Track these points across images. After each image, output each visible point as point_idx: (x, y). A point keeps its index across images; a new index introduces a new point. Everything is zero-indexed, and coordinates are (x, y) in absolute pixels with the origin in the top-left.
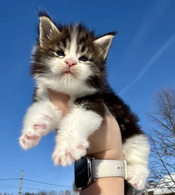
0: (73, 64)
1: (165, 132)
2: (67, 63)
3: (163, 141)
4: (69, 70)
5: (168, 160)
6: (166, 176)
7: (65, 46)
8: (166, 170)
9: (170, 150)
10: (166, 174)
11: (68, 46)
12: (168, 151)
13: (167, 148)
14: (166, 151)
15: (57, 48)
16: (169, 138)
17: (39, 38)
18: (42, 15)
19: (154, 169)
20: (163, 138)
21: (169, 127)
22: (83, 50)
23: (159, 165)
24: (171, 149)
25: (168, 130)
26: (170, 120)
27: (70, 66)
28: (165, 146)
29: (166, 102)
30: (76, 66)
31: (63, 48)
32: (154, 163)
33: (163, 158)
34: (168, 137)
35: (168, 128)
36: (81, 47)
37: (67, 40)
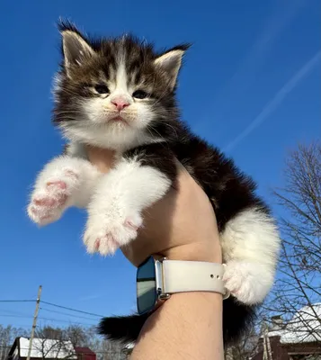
0: (125, 106)
1: (304, 226)
2: (116, 105)
3: (300, 241)
4: (118, 116)
5: (309, 277)
6: (304, 309)
7: (108, 77)
8: (305, 296)
9: (312, 259)
10: (304, 305)
11: (112, 77)
12: (309, 260)
13: (307, 255)
14: (305, 261)
15: (94, 82)
16: (310, 238)
17: (63, 63)
18: (64, 28)
19: (281, 293)
20: (299, 236)
21: (310, 215)
22: (137, 81)
23: (291, 287)
24: (314, 257)
25: (310, 222)
26: (314, 203)
27: (120, 110)
28: (304, 251)
29: (307, 170)
30: (129, 107)
31: (105, 81)
32: (281, 283)
33: (299, 274)
34: (309, 234)
35: (309, 218)
36: (133, 76)
37: (111, 68)
